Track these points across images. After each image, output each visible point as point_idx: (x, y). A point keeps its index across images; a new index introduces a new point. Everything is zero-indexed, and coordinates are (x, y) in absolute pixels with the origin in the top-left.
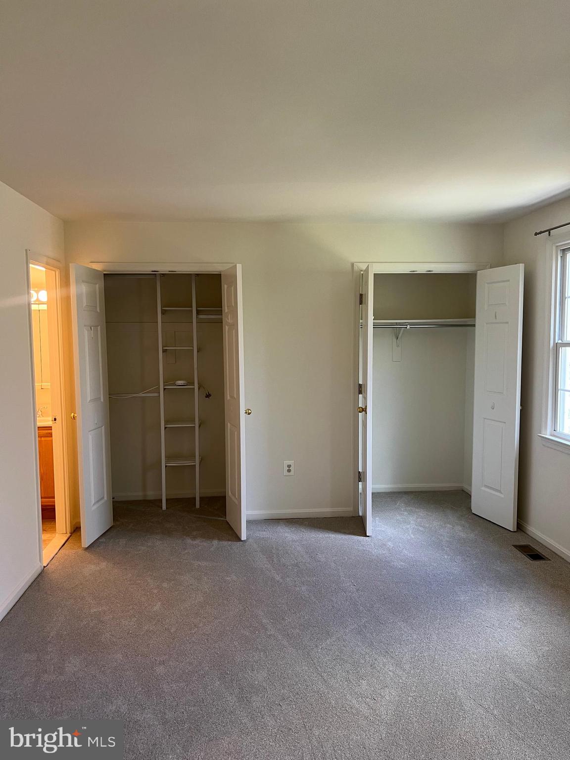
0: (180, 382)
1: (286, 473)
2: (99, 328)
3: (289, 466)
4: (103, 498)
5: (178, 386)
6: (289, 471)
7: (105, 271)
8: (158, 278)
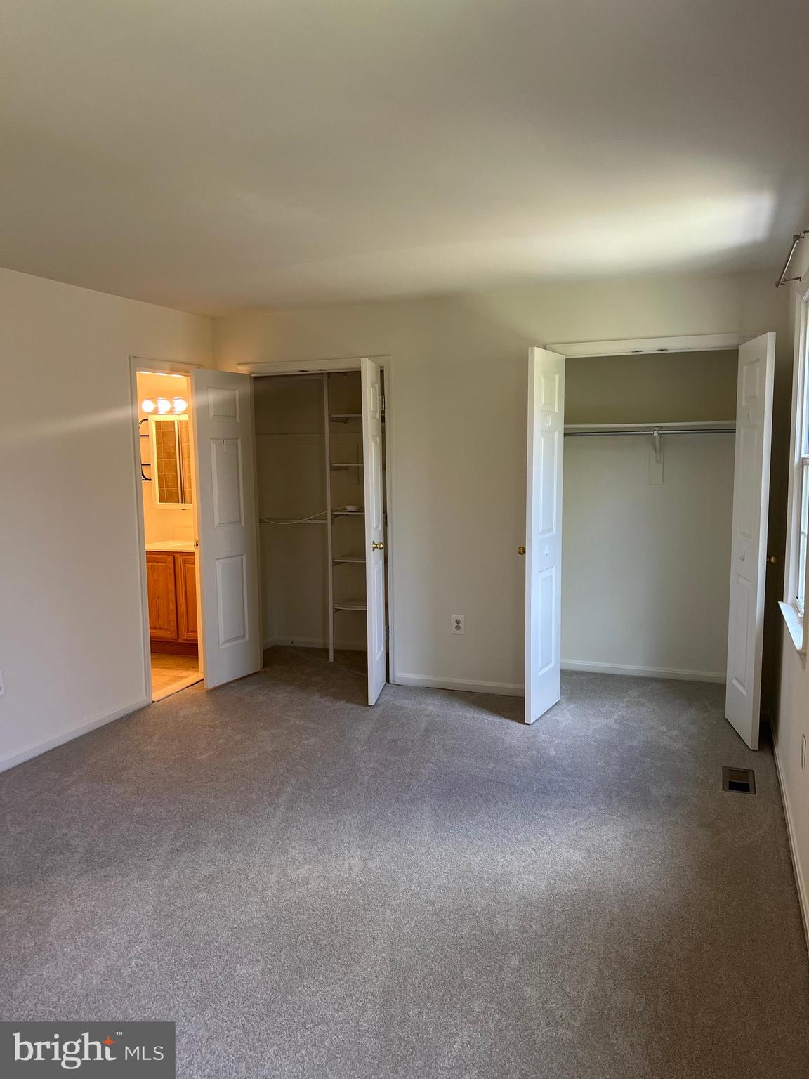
0: (349, 508)
1: (453, 630)
2: (239, 441)
3: (458, 622)
4: (244, 636)
5: (349, 512)
6: (458, 628)
7: (252, 373)
8: (325, 379)
